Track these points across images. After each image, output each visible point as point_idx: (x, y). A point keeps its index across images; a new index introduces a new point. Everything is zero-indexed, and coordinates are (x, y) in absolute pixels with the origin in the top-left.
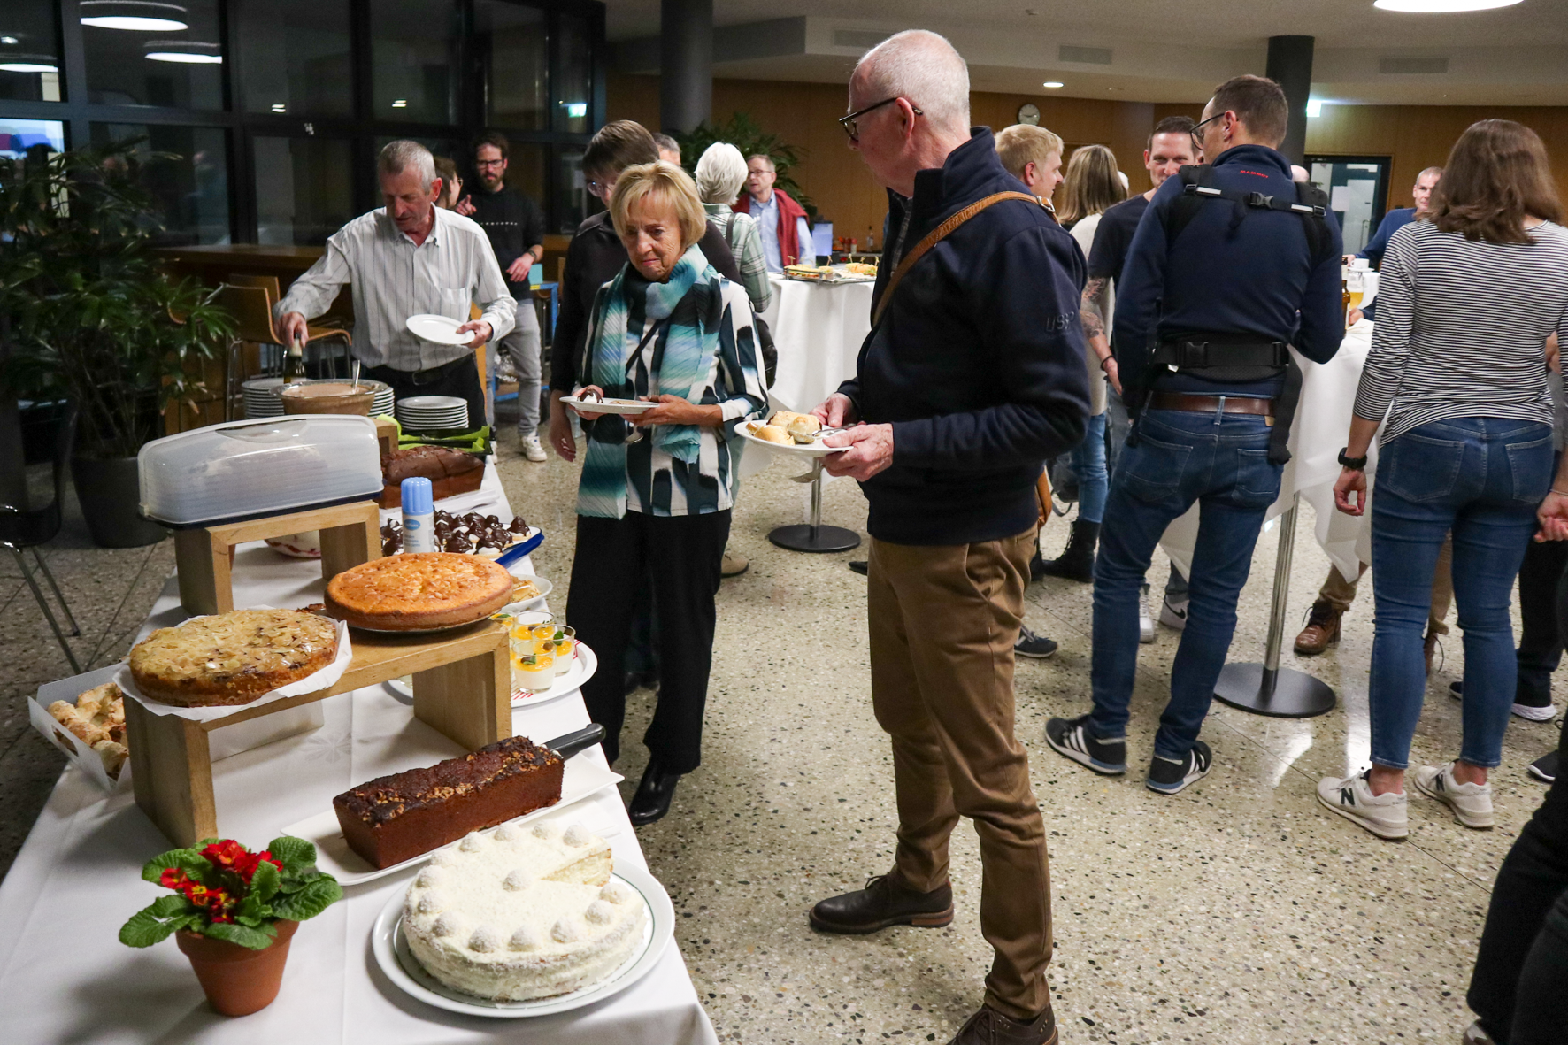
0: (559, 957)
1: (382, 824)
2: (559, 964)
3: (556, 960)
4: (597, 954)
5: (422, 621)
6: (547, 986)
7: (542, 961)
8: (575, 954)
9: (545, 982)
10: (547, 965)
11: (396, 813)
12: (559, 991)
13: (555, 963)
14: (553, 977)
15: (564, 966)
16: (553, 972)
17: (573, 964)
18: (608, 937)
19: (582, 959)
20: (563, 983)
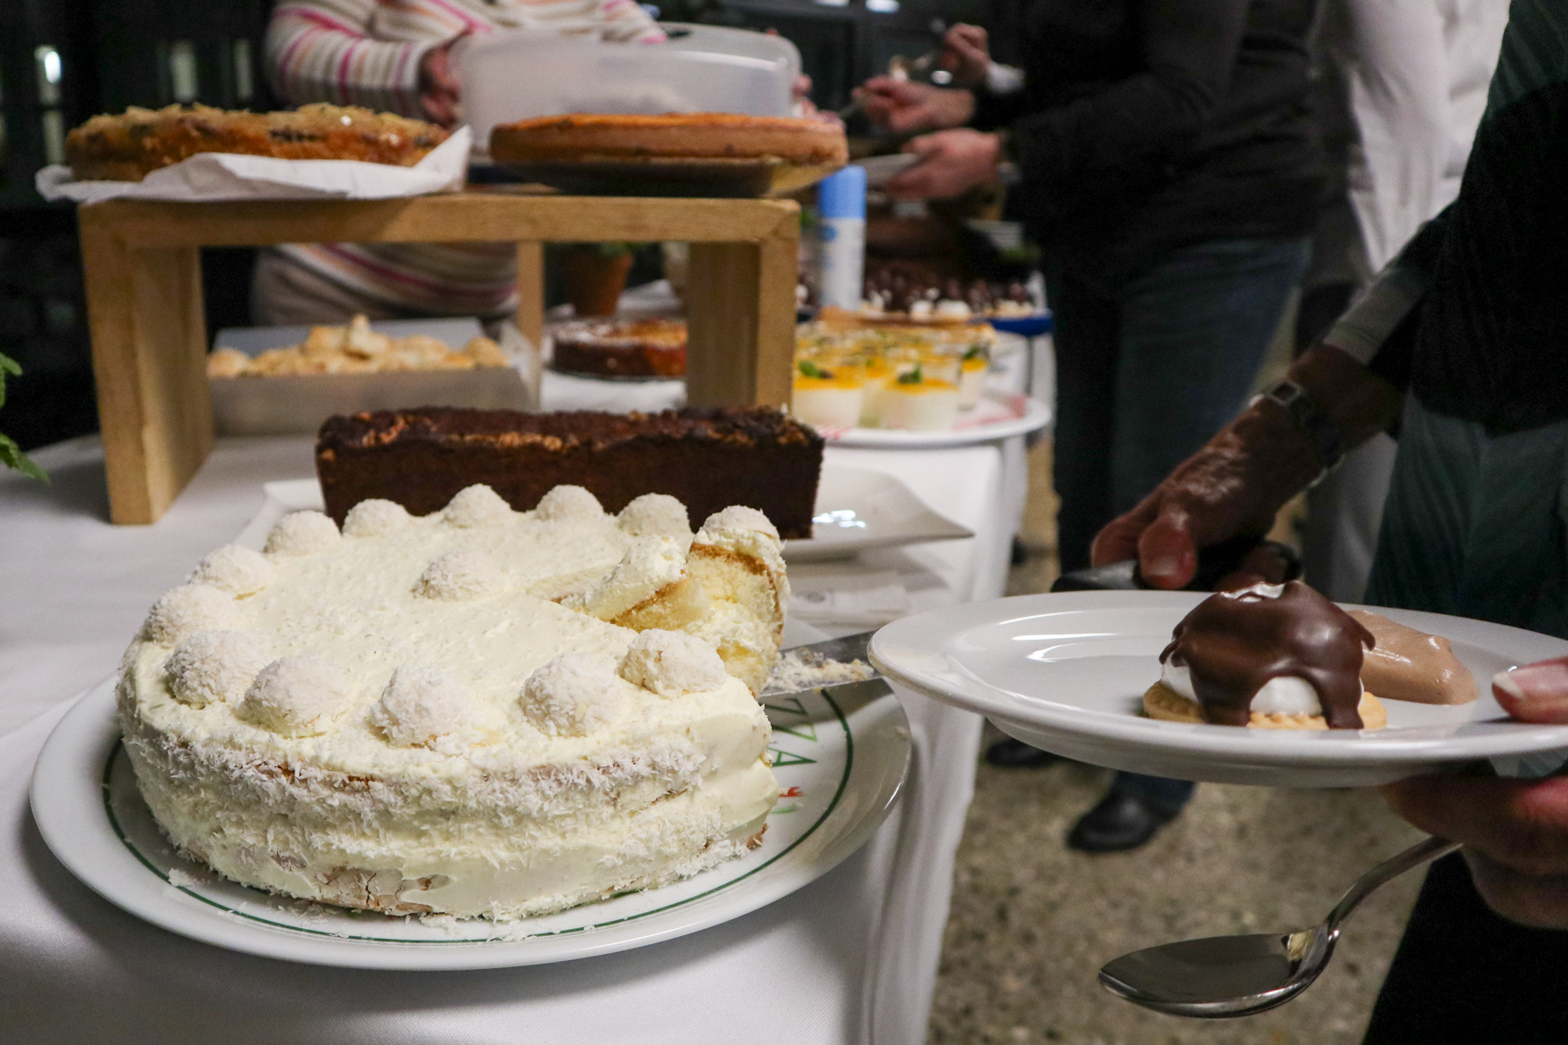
0: (340, 777)
1: (337, 453)
2: (336, 800)
3: (329, 784)
4: (491, 816)
5: (604, 139)
6: (303, 866)
7: (288, 772)
8: (397, 785)
9: (296, 849)
10: (297, 791)
11: (377, 439)
12: (344, 893)
13: (325, 792)
14: (318, 840)
15: (358, 816)
16: (322, 825)
17: (386, 817)
18: (546, 771)
19: (423, 815)
20: (357, 873)
